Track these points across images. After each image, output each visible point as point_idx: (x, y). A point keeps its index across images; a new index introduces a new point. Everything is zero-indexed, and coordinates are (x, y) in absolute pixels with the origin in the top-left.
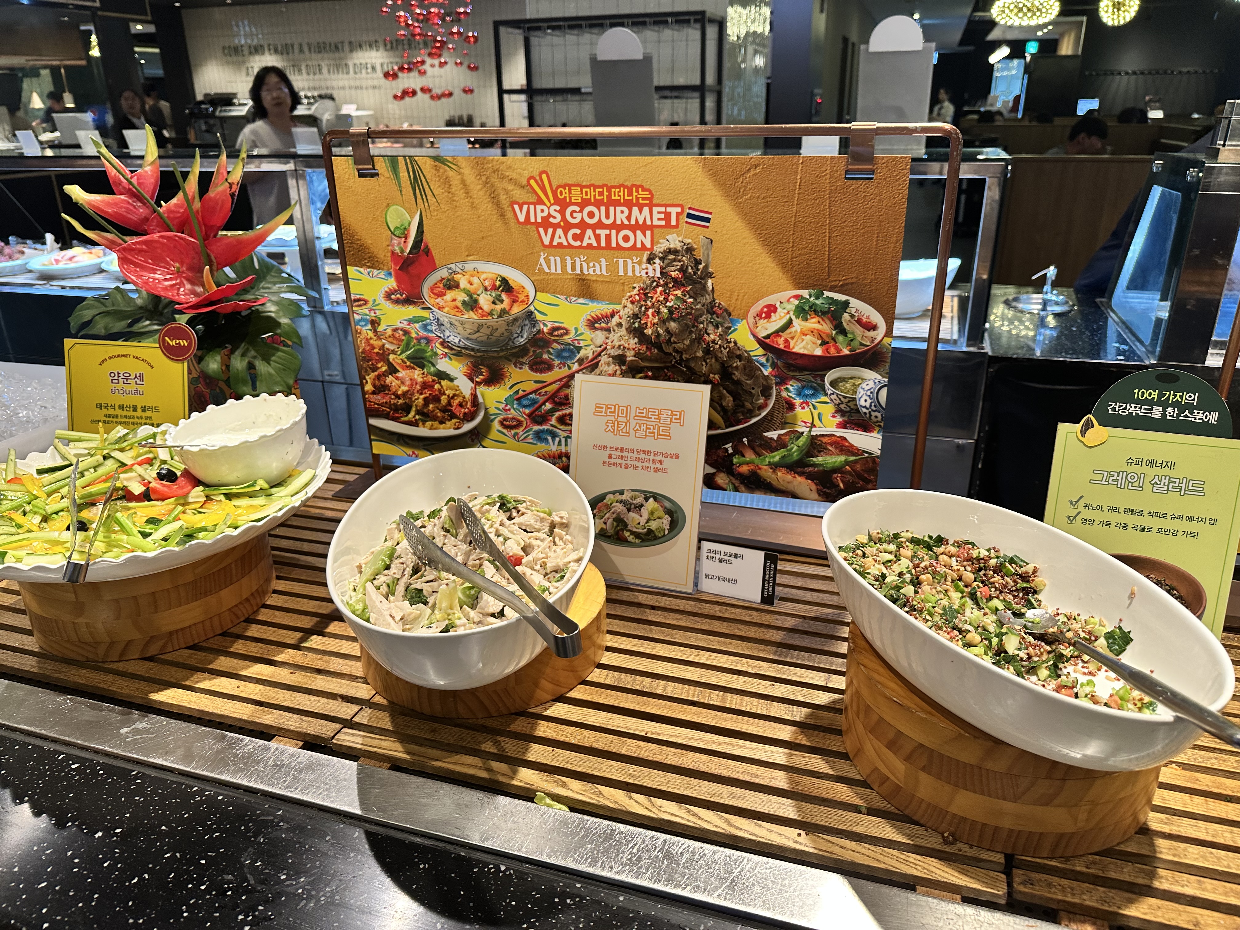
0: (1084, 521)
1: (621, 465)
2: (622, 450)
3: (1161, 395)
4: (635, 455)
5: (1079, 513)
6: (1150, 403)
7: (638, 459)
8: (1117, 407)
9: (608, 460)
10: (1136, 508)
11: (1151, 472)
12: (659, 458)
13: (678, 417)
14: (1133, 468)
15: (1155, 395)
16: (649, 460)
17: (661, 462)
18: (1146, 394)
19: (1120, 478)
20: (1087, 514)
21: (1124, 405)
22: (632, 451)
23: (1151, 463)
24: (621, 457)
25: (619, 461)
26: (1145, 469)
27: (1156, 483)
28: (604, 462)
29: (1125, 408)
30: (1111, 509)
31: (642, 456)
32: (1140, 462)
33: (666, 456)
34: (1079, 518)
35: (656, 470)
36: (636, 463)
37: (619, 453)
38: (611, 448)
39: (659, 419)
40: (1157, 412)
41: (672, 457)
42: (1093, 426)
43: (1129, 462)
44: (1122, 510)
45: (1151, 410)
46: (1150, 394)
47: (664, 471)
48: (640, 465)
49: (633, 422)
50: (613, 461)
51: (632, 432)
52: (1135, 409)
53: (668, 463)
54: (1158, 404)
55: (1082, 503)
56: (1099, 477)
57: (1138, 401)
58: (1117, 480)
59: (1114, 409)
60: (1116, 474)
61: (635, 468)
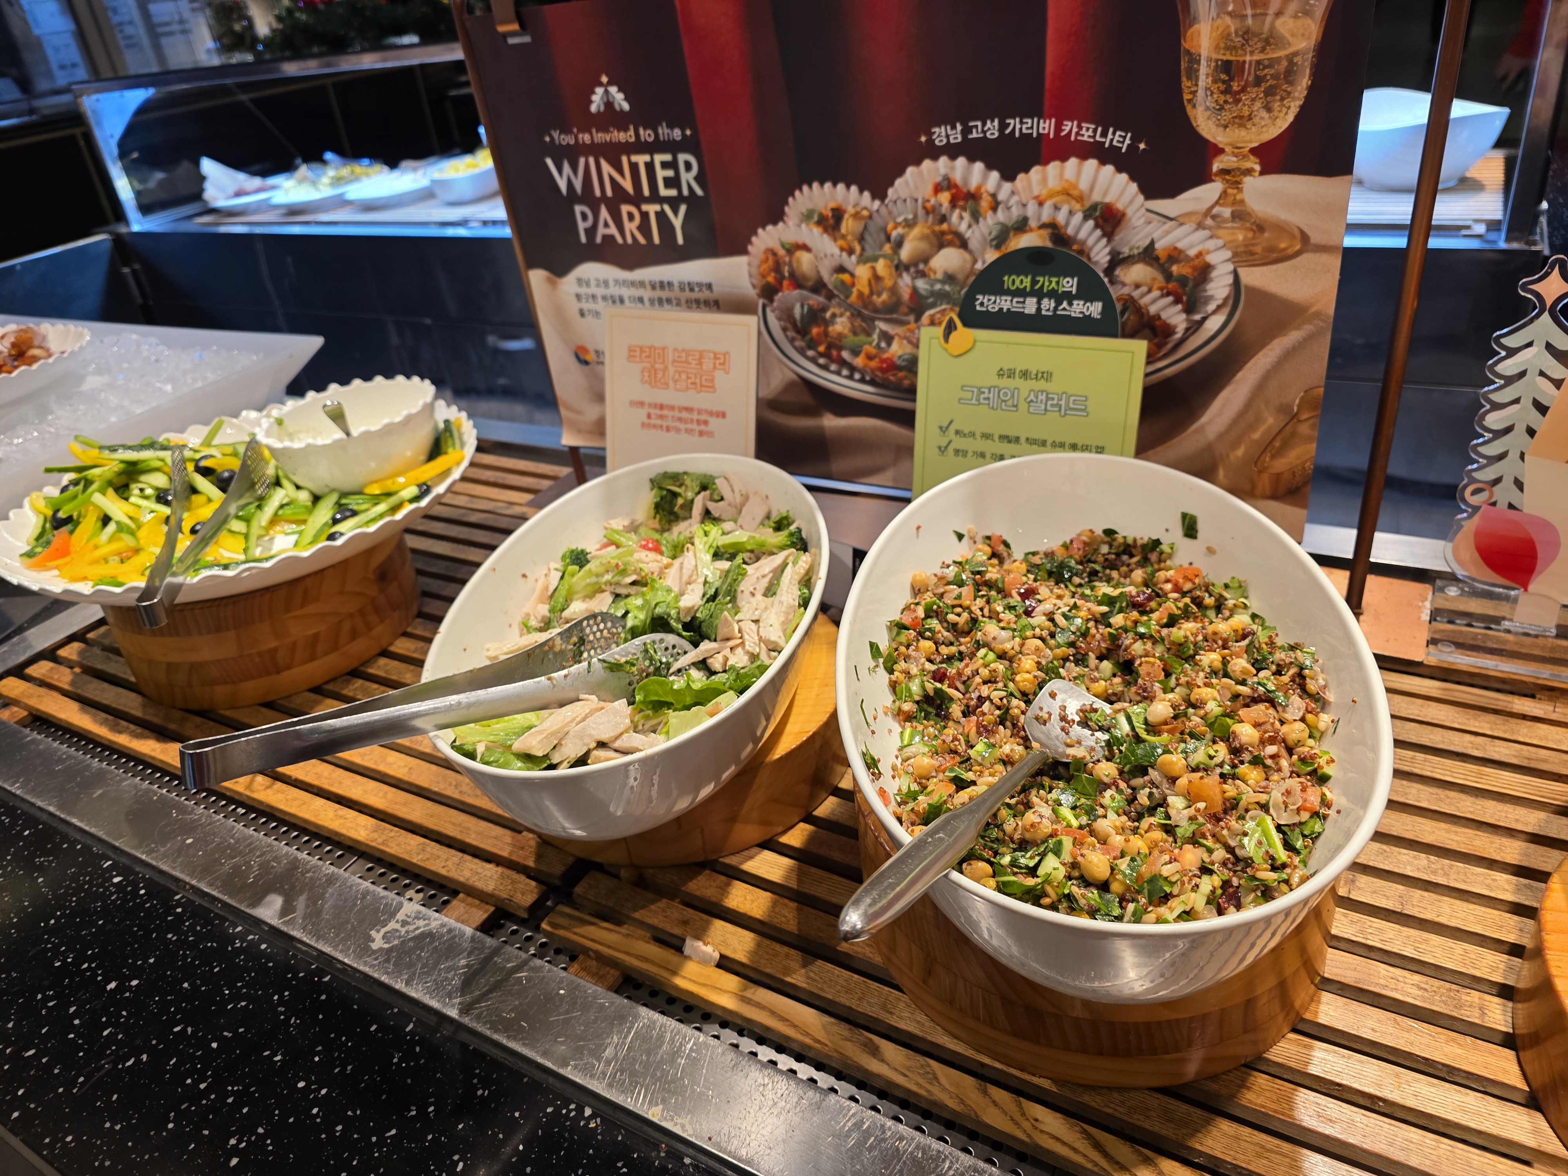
0: (957, 452)
1: (661, 427)
2: (662, 407)
3: (1034, 282)
4: (677, 414)
5: (950, 442)
6: (1021, 293)
7: (680, 420)
8: (985, 301)
9: (646, 420)
10: (1012, 433)
11: (1025, 387)
12: (704, 417)
13: (722, 360)
14: (1005, 382)
15: (1027, 282)
16: (692, 421)
17: (706, 423)
18: (1017, 282)
19: (991, 396)
20: (959, 443)
21: (993, 298)
22: (672, 408)
23: (1025, 374)
24: (661, 417)
25: (658, 422)
26: (1018, 382)
27: (1032, 401)
28: (643, 425)
29: (995, 302)
30: (986, 436)
31: (685, 415)
32: (1011, 374)
33: (711, 413)
34: (951, 448)
35: (701, 433)
36: (678, 424)
37: (658, 412)
38: (650, 405)
39: (701, 364)
40: (1030, 306)
41: (718, 416)
42: (956, 328)
43: (1000, 374)
44: (996, 437)
45: (1024, 302)
46: (1022, 282)
47: (710, 434)
48: (682, 426)
49: (671, 369)
50: (653, 422)
51: (671, 384)
52: (1005, 303)
53: (714, 423)
54: (1032, 294)
55: (952, 429)
56: (969, 395)
57: (1008, 292)
58: (988, 399)
59: (982, 304)
60: (986, 391)
61: (678, 430)
